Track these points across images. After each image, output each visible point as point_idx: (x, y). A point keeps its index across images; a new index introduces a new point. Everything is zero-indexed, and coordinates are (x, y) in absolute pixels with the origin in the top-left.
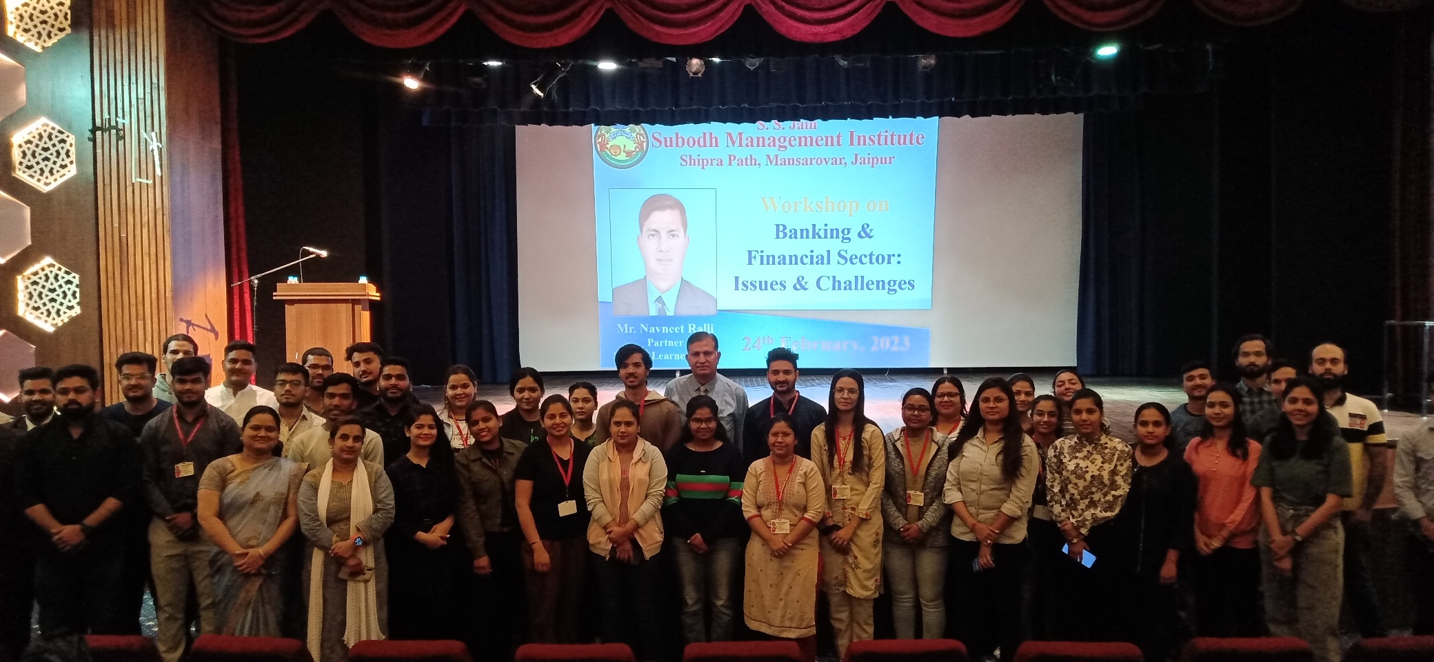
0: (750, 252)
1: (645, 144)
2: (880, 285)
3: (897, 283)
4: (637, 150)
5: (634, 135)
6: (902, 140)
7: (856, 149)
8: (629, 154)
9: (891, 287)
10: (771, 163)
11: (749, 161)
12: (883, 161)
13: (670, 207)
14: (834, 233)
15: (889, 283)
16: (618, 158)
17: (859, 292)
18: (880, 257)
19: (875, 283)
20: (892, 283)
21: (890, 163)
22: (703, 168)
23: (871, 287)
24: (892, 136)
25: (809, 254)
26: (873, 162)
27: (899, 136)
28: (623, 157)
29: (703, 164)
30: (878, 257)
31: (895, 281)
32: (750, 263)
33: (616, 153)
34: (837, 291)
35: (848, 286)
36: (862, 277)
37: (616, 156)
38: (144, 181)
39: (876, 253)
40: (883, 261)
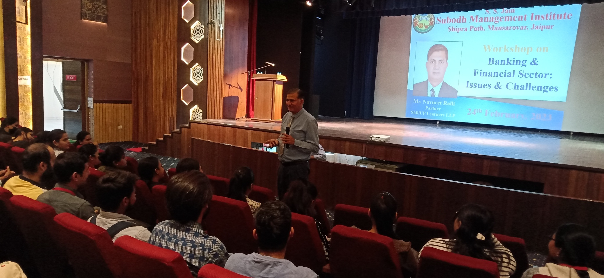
0: (475, 70)
1: (433, 22)
2: (539, 88)
3: (549, 88)
4: (430, 25)
5: (429, 19)
6: (559, 17)
7: (534, 22)
8: (426, 27)
9: (545, 89)
10: (490, 29)
11: (479, 29)
12: (548, 27)
13: (441, 50)
14: (518, 62)
15: (544, 87)
16: (422, 29)
17: (528, 91)
18: (541, 75)
19: (537, 87)
20: (546, 88)
21: (552, 28)
22: (458, 32)
23: (534, 89)
24: (554, 15)
25: (504, 72)
26: (542, 28)
27: (558, 15)
28: (424, 28)
29: (458, 30)
30: (540, 74)
31: (547, 87)
32: (475, 75)
33: (421, 26)
34: (516, 90)
35: (522, 88)
36: (530, 84)
37: (421, 28)
38: (218, 40)
39: (539, 73)
40: (542, 77)
